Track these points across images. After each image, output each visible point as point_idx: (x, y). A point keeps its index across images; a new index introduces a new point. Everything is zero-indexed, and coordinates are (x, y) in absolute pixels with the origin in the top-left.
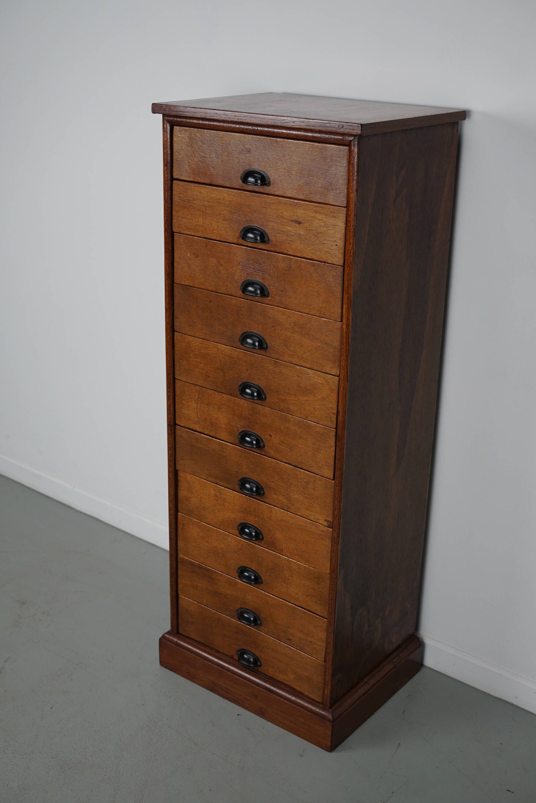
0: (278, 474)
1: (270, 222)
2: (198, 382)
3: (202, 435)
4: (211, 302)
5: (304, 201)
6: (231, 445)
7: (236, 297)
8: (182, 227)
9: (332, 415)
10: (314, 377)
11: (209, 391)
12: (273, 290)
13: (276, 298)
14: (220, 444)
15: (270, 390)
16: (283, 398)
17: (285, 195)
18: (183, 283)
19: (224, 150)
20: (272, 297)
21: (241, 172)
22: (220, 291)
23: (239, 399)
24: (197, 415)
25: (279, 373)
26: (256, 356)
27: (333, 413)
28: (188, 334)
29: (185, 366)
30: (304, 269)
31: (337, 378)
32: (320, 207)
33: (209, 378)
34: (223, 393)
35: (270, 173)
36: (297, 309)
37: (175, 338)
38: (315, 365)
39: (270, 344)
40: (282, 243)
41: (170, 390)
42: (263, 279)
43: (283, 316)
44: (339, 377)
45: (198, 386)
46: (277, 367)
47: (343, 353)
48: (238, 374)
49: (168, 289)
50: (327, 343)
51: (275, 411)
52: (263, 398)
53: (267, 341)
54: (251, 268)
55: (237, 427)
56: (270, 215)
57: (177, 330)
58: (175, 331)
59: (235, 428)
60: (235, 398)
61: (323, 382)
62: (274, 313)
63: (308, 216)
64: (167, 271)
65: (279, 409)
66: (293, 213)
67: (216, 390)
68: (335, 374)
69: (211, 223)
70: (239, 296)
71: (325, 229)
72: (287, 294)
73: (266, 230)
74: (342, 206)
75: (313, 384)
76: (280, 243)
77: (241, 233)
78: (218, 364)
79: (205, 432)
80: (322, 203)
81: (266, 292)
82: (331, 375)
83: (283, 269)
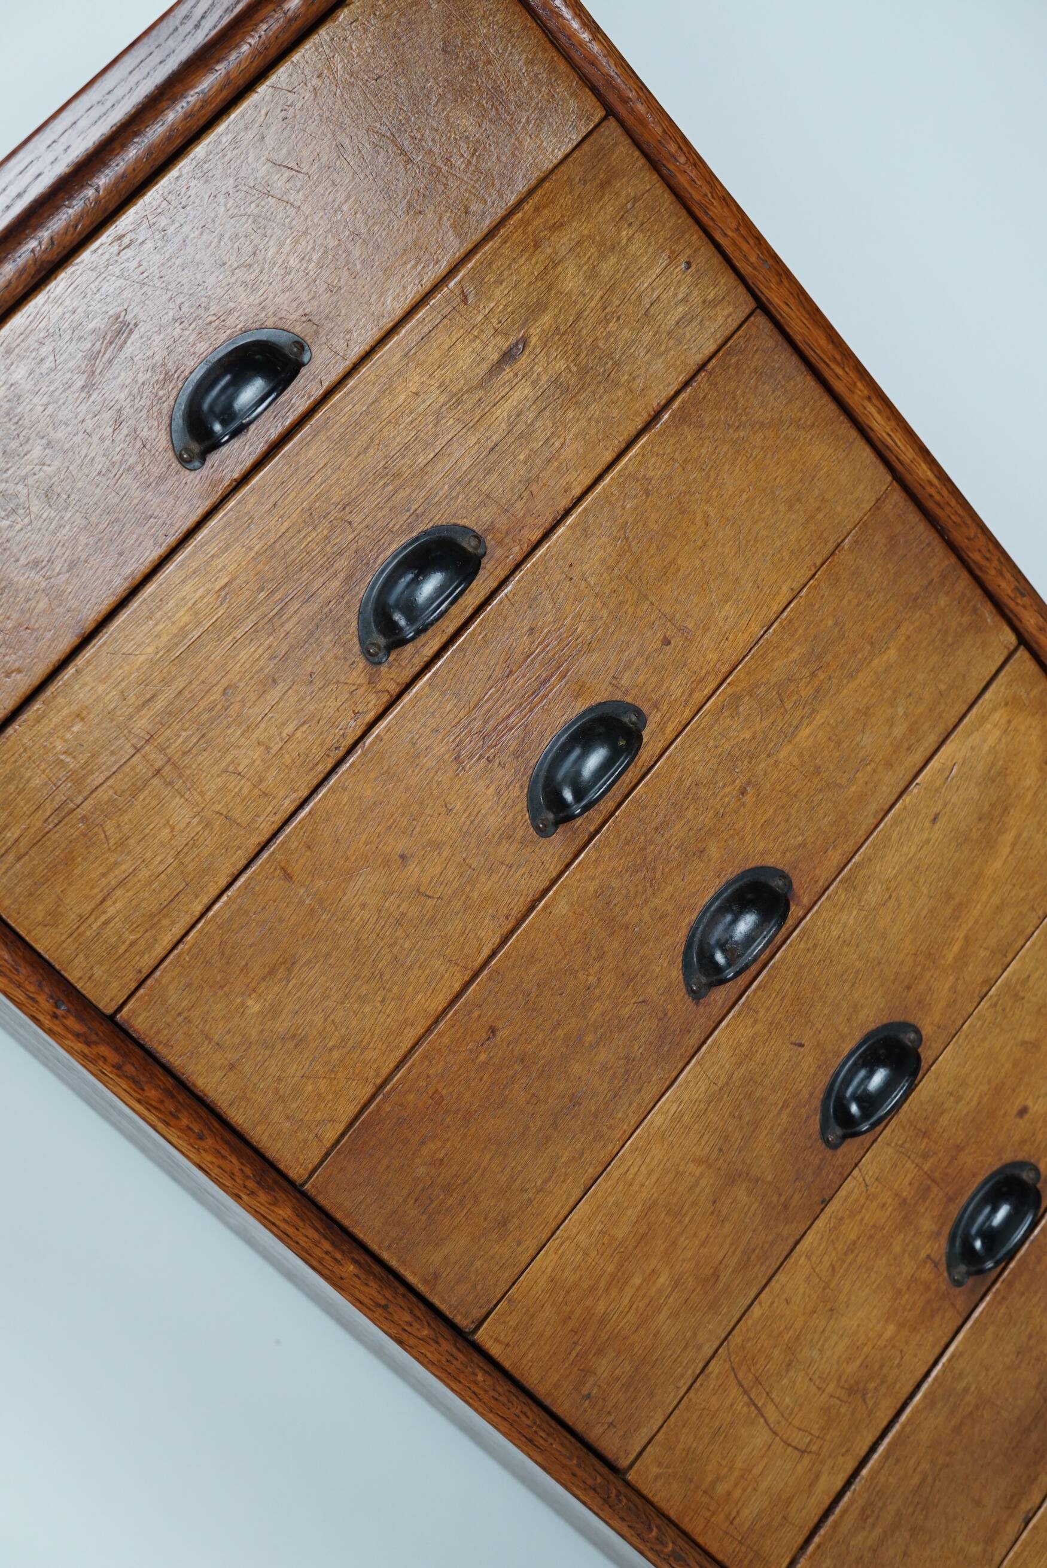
1: (429, 469)
2: (699, 1348)
3: (864, 1472)
4: (493, 1030)
5: (470, 260)
6: (961, 1342)
7: (554, 882)
8: (132, 944)
10: (974, 748)
11: (756, 1311)
12: (641, 679)
13: (672, 688)
14: (931, 1401)
15: (909, 988)
16: (956, 948)
17: (387, 323)
18: (330, 1134)
19: (14, 445)
20: (656, 706)
21: (163, 440)
22: (486, 952)
23: (856, 1172)
24: (795, 1448)
25: (887, 896)
26: (783, 960)
28: (525, 1259)
29: (618, 1379)
30: (667, 472)
31: (1022, 653)
32: (537, 209)
33: (716, 1276)
34: (797, 1242)
35: (271, 310)
36: (756, 629)
37: (495, 1350)
38: (943, 711)
39: (784, 853)
40: (526, 494)
41: (655, 1530)
42: (578, 695)
43: (741, 709)
44: (1023, 641)
45: (713, 1362)
46: (866, 885)
47: (983, 549)
48: (785, 1105)
49: (316, 1230)
50: (915, 600)
51: (969, 1027)
52: (912, 1042)
53: (770, 861)
54: (509, 716)
55: (925, 1262)
56: (407, 446)
57: (477, 1314)
58: (473, 1326)
59: (926, 1274)
60: (843, 1192)
61: (1003, 721)
62: (712, 743)
63: (530, 284)
64: (248, 1177)
65: (976, 995)
66: (477, 337)
67: (771, 1271)
68: (1005, 653)
69: (225, 771)
70: (560, 868)
71: (613, 260)
72: (690, 627)
73: (439, 517)
74: (592, 125)
75: (989, 771)
76: (520, 497)
77: (374, 644)
78: (703, 1183)
79: (863, 1453)
80: (531, 192)
81: (626, 720)
82: (1003, 673)
83: (608, 568)
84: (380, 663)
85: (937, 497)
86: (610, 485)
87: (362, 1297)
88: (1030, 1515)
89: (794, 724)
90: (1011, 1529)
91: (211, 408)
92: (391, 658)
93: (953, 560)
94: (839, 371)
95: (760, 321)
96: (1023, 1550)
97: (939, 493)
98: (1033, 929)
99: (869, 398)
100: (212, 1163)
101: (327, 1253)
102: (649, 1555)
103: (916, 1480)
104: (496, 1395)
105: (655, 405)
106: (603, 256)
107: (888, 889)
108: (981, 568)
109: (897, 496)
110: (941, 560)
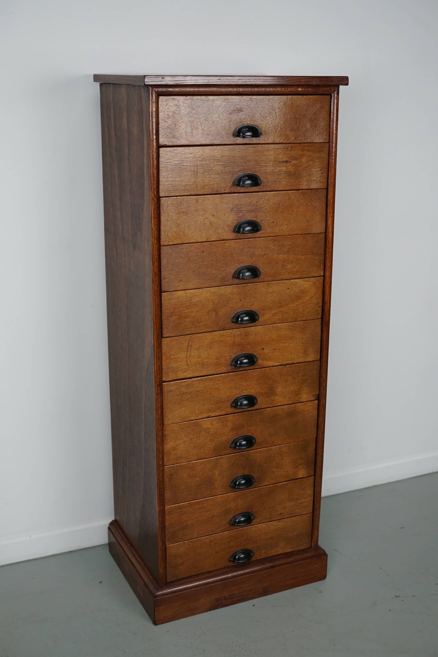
0: (270, 379)
1: (263, 166)
2: (188, 331)
3: (193, 379)
4: (203, 252)
5: (293, 144)
7: (229, 240)
8: (171, 190)
9: (318, 309)
10: (303, 284)
11: (200, 335)
12: (265, 224)
13: (268, 230)
14: (211, 379)
15: (263, 310)
16: (275, 312)
17: (275, 142)
19: (215, 112)
20: (264, 230)
21: (233, 129)
22: (212, 240)
23: (232, 330)
24: (187, 363)
26: (249, 286)
27: (319, 307)
28: (178, 289)
30: (294, 199)
31: (322, 278)
32: (308, 146)
33: (200, 323)
34: (215, 331)
35: (261, 126)
36: (287, 234)
37: (163, 298)
38: (303, 274)
39: (263, 270)
40: (273, 183)
41: (159, 350)
42: (255, 217)
43: (275, 243)
44: (324, 276)
45: (188, 335)
46: (270, 287)
47: (329, 256)
48: (231, 308)
49: (158, 253)
50: (313, 253)
51: (266, 326)
52: (257, 319)
53: (260, 269)
54: (243, 211)
55: (229, 356)
56: (263, 161)
57: (166, 290)
58: (163, 291)
59: (228, 358)
60: (227, 331)
61: (311, 285)
62: (267, 243)
63: (298, 155)
64: (156, 236)
65: (272, 322)
66: (285, 155)
67: (207, 331)
68: (320, 275)
69: (202, 180)
70: (231, 239)
71: (312, 163)
72: (278, 224)
73: (259, 174)
74: (325, 142)
75: (303, 290)
76: (271, 182)
77: (235, 182)
78: (210, 306)
79: (195, 376)
80: (309, 143)
81: (258, 228)
82: (317, 278)
83: (274, 204)
84: (234, 186)
85: (329, 241)
86: (285, 193)
87: (154, 269)
88: (210, 417)
89: (281, 253)
90: (205, 415)
91: (243, 131)
92: (236, 187)
93: (324, 253)
94: (330, 208)
95: (325, 191)
96: (204, 421)
97: (330, 240)
98: (289, 322)
99: (331, 217)
100: (154, 229)
101: (156, 258)
102: (155, 353)
103: (198, 389)
104: (158, 304)
105: (300, 188)
106: (311, 161)
107: (273, 292)
108: (327, 258)
109: (323, 235)
110: (322, 251)
